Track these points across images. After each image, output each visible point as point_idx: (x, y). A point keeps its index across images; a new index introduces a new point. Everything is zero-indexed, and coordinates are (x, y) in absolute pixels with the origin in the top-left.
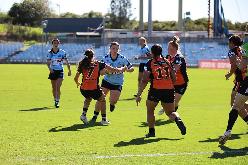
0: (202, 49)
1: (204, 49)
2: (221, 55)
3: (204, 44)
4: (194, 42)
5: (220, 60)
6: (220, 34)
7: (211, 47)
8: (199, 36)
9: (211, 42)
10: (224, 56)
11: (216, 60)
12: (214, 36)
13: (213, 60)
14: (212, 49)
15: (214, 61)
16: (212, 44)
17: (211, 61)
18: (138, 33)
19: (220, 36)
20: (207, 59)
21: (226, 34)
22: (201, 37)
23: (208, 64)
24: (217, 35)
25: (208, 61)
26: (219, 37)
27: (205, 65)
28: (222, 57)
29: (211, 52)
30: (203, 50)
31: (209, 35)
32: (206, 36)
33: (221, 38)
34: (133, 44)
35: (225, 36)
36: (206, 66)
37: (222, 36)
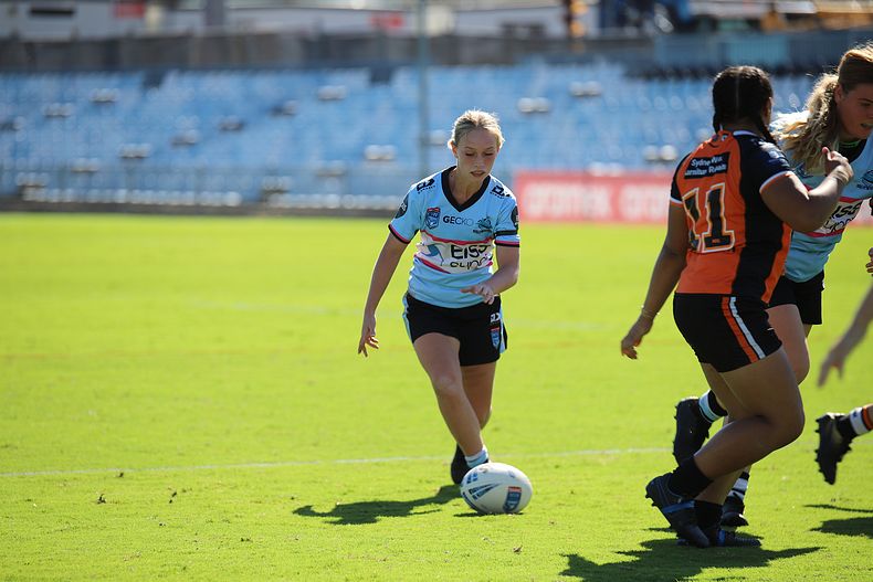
0: (528, 103)
1: (541, 103)
2: (643, 140)
3: (543, 76)
4: (481, 61)
5: (638, 168)
6: (632, 14)
7: (586, 96)
8: (509, 28)
9: (584, 61)
10: (660, 143)
11: (615, 170)
12: (603, 23)
13: (598, 169)
14: (588, 108)
15: (606, 180)
16: (587, 72)
17: (587, 179)
18: (141, 13)
19: (638, 25)
20: (558, 167)
21: (673, 15)
22: (523, 33)
23: (567, 196)
24: (622, 21)
25: (567, 178)
26: (630, 32)
27: (551, 200)
28: (651, 151)
29: (582, 122)
30: (533, 113)
31: (569, 19)
32: (556, 28)
33: (644, 41)
34: (114, 80)
35: (663, 22)
36: (558, 210)
37: (649, 29)
